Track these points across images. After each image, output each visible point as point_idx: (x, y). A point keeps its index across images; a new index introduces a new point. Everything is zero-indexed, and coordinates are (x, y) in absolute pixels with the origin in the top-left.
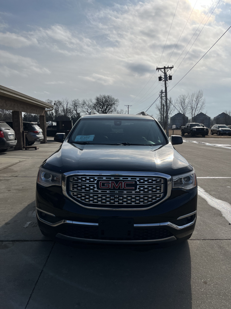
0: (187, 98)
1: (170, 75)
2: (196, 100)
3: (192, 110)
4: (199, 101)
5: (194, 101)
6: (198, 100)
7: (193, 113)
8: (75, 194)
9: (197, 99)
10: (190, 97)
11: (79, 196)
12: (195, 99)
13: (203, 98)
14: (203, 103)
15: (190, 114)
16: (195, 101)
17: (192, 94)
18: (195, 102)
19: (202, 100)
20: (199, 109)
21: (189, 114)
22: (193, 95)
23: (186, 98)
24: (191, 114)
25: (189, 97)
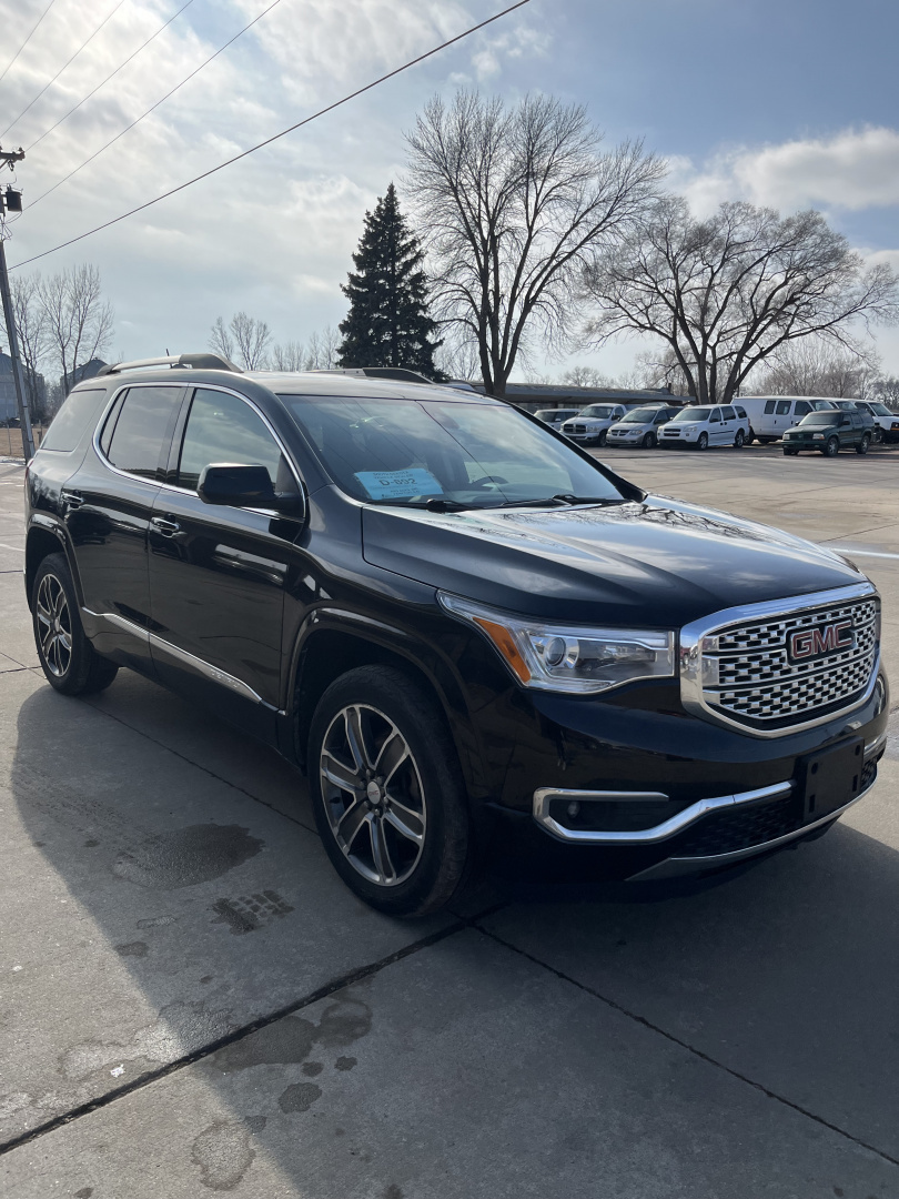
0: (36, 293)
1: (9, 189)
2: (72, 306)
3: (63, 348)
4: (86, 309)
5: (64, 310)
6: (82, 308)
7: (69, 360)
8: (730, 694)
9: (76, 299)
10: (48, 290)
11: (743, 700)
12: (67, 301)
13: (101, 299)
14: (105, 321)
15: (56, 363)
16: (69, 309)
17: (52, 278)
18: (70, 316)
19: (100, 311)
20: (90, 343)
21: (51, 362)
22: (59, 284)
23: (32, 292)
24: (58, 363)
25: (41, 289)
